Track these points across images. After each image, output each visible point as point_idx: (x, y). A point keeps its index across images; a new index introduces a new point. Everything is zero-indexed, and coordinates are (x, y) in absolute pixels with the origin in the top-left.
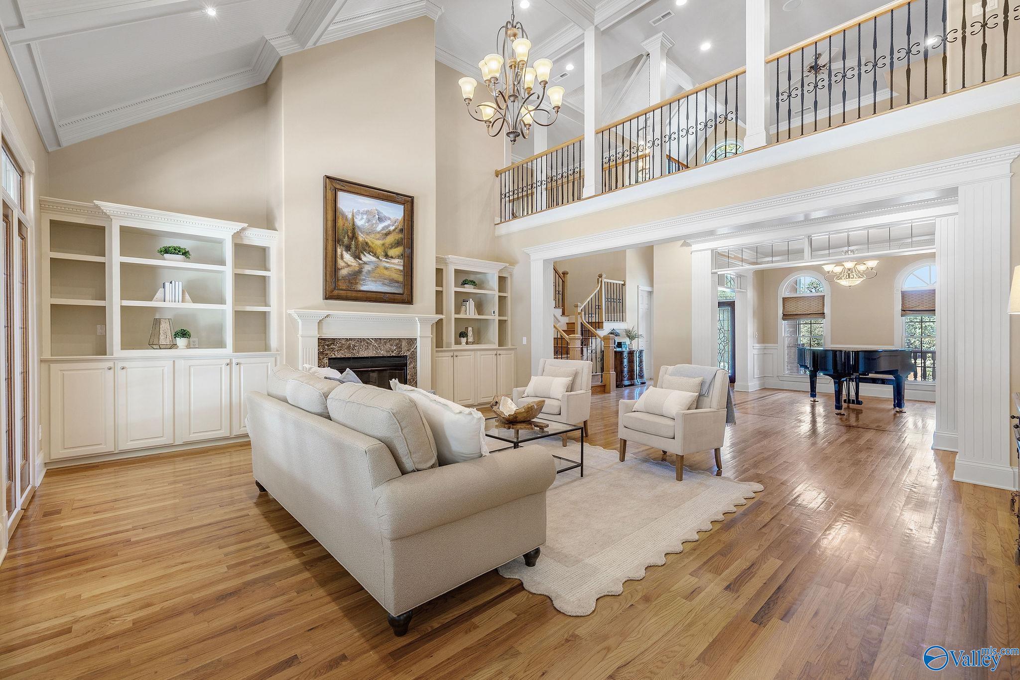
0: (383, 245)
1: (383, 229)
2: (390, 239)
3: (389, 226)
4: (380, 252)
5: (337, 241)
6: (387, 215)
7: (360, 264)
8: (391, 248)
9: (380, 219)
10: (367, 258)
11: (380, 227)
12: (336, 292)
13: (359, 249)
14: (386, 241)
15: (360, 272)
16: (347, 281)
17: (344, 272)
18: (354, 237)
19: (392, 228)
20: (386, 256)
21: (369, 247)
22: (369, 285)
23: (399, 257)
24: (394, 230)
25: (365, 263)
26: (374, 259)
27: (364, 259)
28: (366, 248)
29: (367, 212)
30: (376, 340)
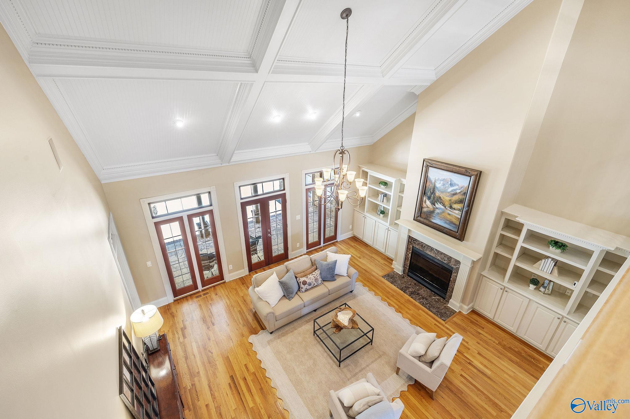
0: (450, 200)
1: (452, 191)
2: (456, 198)
3: (457, 189)
4: (447, 204)
5: (424, 193)
6: (457, 183)
7: (434, 208)
8: (455, 203)
9: (451, 185)
10: (438, 205)
11: (450, 189)
12: (419, 218)
13: (435, 200)
14: (452, 199)
15: (433, 212)
16: (426, 215)
17: (425, 210)
18: (433, 192)
19: (458, 191)
20: (451, 207)
21: (441, 200)
22: (437, 221)
23: (459, 210)
24: (459, 193)
25: (437, 208)
26: (442, 207)
27: (437, 205)
28: (439, 200)
29: (444, 180)
30: (436, 250)
